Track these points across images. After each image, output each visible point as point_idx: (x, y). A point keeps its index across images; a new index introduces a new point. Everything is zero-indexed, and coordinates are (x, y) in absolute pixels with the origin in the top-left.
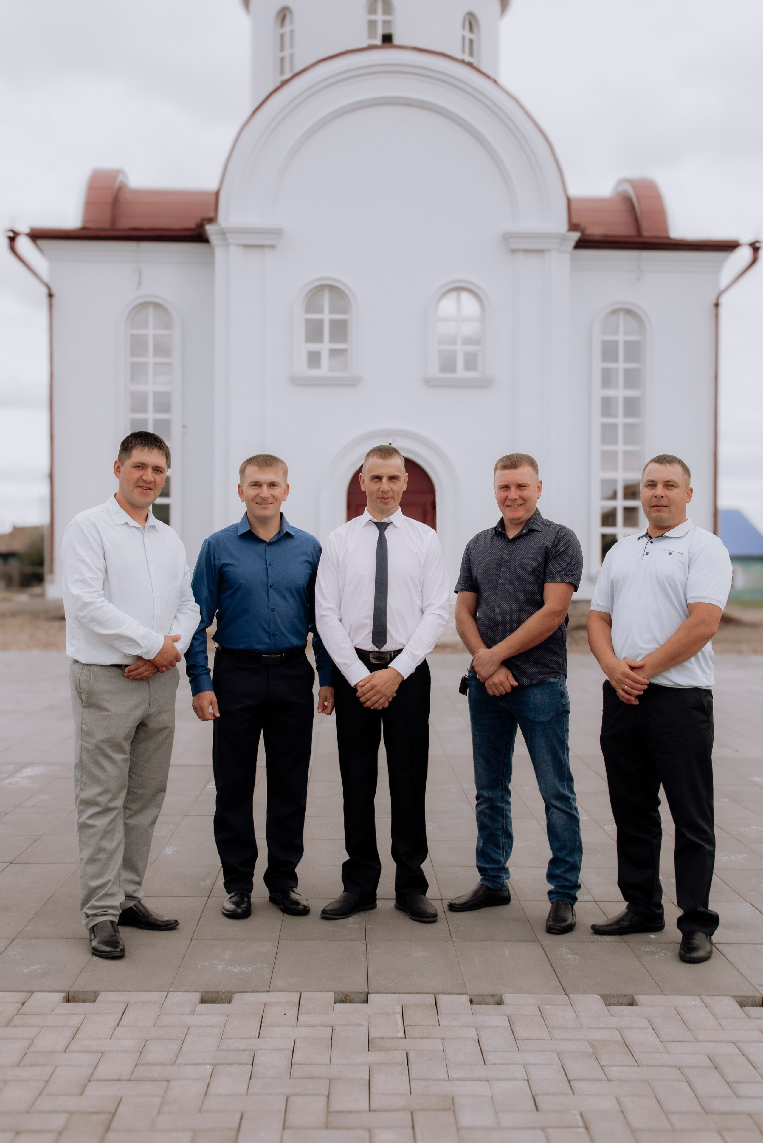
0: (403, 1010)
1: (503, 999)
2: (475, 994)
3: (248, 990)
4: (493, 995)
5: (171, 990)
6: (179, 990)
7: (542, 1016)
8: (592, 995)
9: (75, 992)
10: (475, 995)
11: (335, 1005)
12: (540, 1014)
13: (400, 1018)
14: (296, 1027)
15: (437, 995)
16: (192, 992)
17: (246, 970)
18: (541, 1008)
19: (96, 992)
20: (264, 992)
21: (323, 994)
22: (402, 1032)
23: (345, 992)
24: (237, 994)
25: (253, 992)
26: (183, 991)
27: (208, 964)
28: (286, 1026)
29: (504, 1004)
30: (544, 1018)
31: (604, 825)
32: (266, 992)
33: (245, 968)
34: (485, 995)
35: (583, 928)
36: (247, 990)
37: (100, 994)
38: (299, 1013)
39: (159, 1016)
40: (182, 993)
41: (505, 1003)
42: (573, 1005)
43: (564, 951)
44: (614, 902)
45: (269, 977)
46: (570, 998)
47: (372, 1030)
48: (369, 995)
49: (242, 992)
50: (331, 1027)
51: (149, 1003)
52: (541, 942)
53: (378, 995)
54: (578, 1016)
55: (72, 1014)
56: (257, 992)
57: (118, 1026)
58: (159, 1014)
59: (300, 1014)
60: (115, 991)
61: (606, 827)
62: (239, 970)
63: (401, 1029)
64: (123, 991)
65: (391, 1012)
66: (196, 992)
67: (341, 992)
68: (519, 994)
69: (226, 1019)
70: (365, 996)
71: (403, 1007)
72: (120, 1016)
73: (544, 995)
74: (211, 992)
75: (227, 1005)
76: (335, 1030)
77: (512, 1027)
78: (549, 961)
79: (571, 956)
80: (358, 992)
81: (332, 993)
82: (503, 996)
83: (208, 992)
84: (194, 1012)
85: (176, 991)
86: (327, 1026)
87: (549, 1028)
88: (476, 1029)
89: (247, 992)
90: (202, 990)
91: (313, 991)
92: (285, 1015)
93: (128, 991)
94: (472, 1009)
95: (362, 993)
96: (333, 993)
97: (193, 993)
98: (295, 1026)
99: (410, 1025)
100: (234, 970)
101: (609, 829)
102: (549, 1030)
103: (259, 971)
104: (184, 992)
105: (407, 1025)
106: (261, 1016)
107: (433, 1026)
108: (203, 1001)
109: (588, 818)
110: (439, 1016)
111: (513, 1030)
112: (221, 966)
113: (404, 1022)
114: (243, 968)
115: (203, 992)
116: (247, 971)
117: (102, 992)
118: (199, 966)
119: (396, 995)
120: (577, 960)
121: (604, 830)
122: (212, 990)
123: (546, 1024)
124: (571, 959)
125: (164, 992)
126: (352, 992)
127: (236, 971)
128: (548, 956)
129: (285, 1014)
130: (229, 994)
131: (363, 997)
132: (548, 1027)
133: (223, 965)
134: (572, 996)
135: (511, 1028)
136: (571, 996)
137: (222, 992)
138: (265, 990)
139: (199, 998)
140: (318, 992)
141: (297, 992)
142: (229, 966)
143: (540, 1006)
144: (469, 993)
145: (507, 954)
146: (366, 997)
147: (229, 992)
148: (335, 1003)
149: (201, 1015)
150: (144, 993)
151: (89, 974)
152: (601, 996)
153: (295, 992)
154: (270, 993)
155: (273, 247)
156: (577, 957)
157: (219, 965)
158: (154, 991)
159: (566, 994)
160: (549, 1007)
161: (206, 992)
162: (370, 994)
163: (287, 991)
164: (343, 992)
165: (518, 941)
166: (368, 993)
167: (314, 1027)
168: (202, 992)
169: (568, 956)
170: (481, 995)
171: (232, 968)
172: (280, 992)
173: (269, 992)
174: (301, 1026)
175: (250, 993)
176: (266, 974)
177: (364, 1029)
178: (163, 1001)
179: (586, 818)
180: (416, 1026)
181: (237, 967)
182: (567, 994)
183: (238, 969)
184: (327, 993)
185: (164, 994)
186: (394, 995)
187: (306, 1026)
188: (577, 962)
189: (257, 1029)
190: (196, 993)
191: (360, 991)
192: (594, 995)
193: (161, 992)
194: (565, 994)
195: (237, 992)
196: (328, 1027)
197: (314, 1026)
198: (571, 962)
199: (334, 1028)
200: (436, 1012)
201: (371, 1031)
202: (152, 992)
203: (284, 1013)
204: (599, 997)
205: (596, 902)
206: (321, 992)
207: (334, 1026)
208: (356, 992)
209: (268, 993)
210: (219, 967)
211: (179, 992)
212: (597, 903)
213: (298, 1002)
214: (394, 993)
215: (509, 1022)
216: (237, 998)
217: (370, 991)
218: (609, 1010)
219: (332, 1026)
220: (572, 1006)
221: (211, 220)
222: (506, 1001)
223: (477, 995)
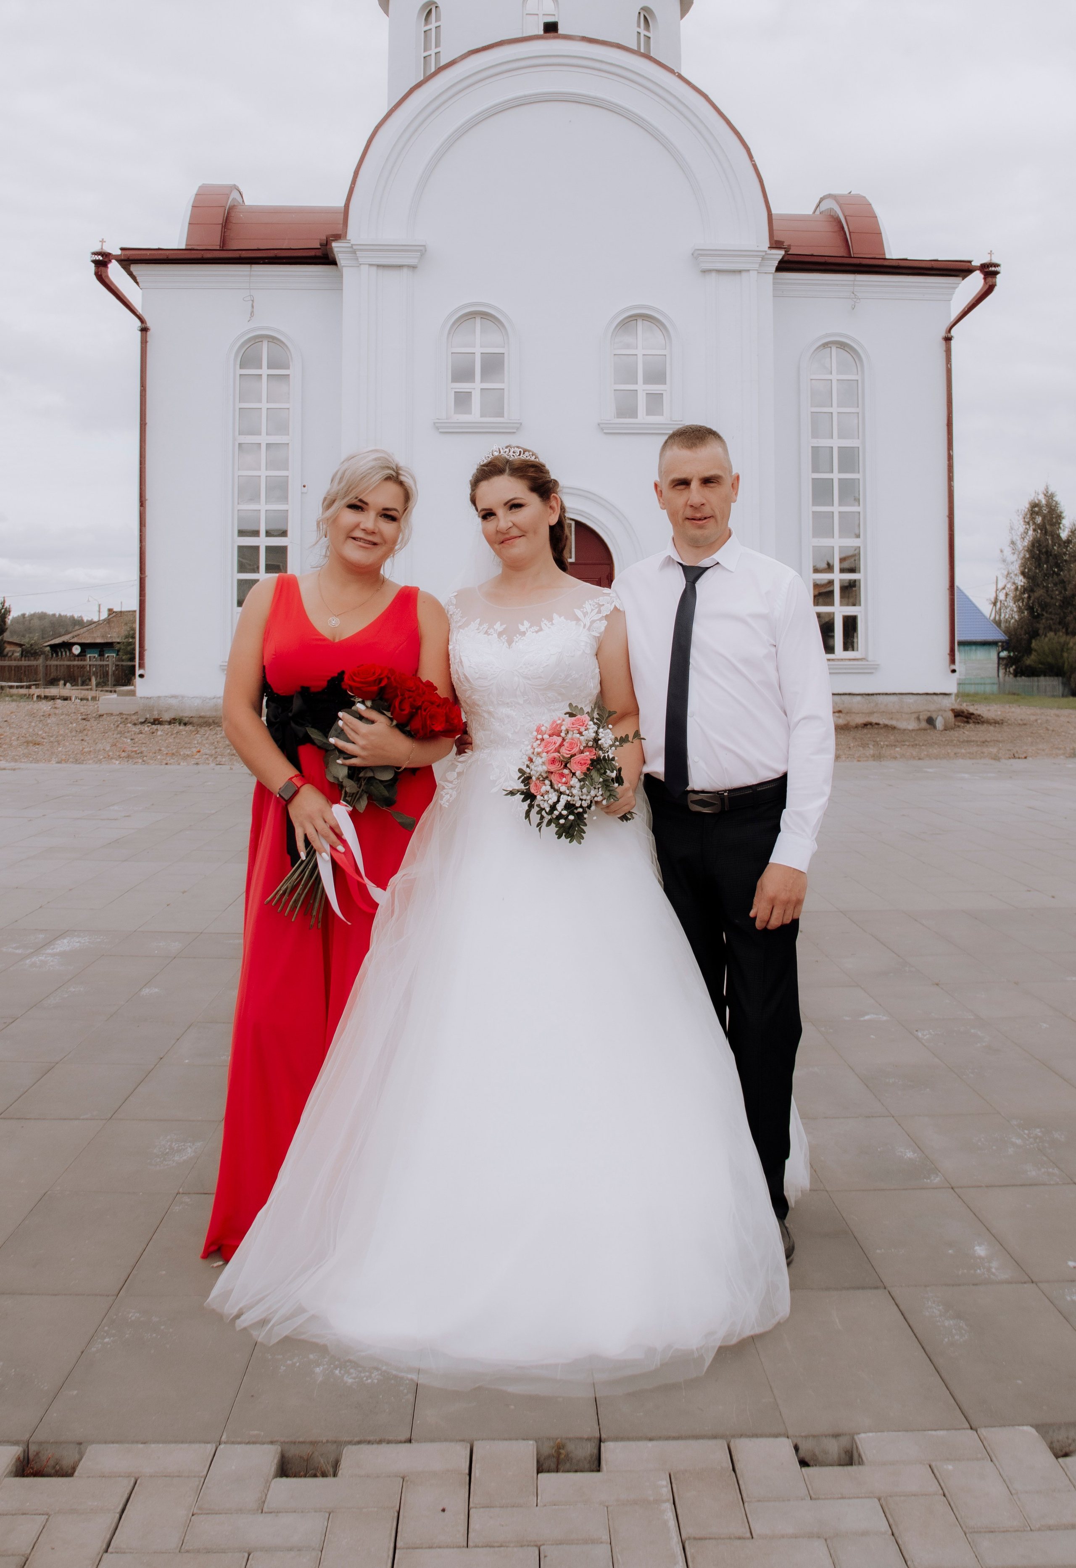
0: (675, 1490)
1: (857, 1447)
2: (803, 1434)
3: (372, 1438)
4: (836, 1436)
5: (224, 1437)
6: (239, 1439)
7: (944, 1495)
8: (1021, 1428)
9: (41, 1443)
10: (802, 1437)
11: (540, 1475)
12: (941, 1492)
13: (672, 1518)
14: (465, 1549)
15: (732, 1441)
16: (264, 1443)
17: (367, 1379)
18: (936, 1471)
19: (80, 1444)
20: (401, 1442)
21: (514, 1442)
22: (681, 1564)
23: (557, 1439)
24: (350, 1447)
25: (380, 1442)
26: (247, 1441)
27: (298, 1364)
28: (447, 1547)
29: (861, 1462)
30: (950, 1499)
31: (917, 1031)
32: (405, 1442)
33: (367, 1374)
34: (822, 1436)
35: (950, 1251)
36: (368, 1438)
37: (88, 1450)
38: (471, 1505)
39: (193, 1515)
40: (243, 1446)
41: (864, 1458)
42: (994, 1459)
43: (935, 1310)
44: (981, 1187)
45: (411, 1397)
46: (982, 1437)
47: (619, 1557)
48: (602, 1444)
49: (359, 1442)
50: (536, 1546)
51: (178, 1476)
52: (889, 1289)
53: (620, 1444)
54: (1013, 1492)
55: (23, 1514)
56: (389, 1442)
57: (106, 1551)
58: (195, 1512)
59: (473, 1508)
60: (117, 1442)
61: (920, 1034)
62: (354, 1378)
63: (679, 1552)
64: (133, 1442)
65: (651, 1498)
66: (272, 1443)
67: (549, 1439)
68: (886, 1433)
69: (326, 1523)
70: (594, 1445)
71: (672, 1477)
72: (118, 1516)
73: (933, 1433)
74: (299, 1442)
75: (329, 1480)
76: (545, 1557)
77: (896, 1534)
78: (916, 1337)
79: (951, 1322)
80: (581, 1439)
81: (531, 1442)
82: (856, 1437)
83: (295, 1443)
84: (264, 1502)
85: (233, 1443)
86: (528, 1546)
87: (967, 1531)
88: (826, 1540)
89: (369, 1442)
90: (282, 1439)
91: (494, 1440)
92: (442, 1513)
93: (142, 1443)
94: (806, 1479)
95: (589, 1439)
96: (535, 1442)
97: (265, 1446)
98: (463, 1547)
99: (695, 1539)
100: (345, 1378)
101: (925, 1038)
102: (967, 1535)
103: (393, 1382)
104: (248, 1443)
105: (689, 1538)
106: (396, 1514)
107: (739, 1538)
108: (285, 1470)
109: (888, 1018)
110: (746, 1505)
111: (900, 1542)
112: (321, 1368)
113: (681, 1526)
114: (363, 1375)
115: (284, 1442)
116: (369, 1381)
117: (92, 1442)
118: (283, 1368)
119: (654, 1443)
120: (963, 1332)
121: (917, 1038)
122: (301, 1439)
123: (959, 1519)
124: (954, 1331)
125: (209, 1445)
126: (570, 1439)
127: (349, 1380)
128: (911, 1323)
129: (443, 1510)
130: (335, 1445)
131: (589, 1449)
132: (964, 1529)
133: (326, 1366)
134: (985, 1434)
135: (893, 1534)
136: (983, 1432)
137: (322, 1442)
138: (403, 1438)
139: (276, 1461)
140: (505, 1442)
141: (463, 1441)
142: (336, 1369)
143: (933, 1464)
144: (790, 1433)
145: (837, 1321)
146: (597, 1447)
147: (335, 1442)
148: (539, 1471)
149: (276, 1512)
150: (172, 1446)
151: (75, 1392)
152: (1037, 1427)
153: (461, 1441)
154: (413, 1446)
155: (414, 267)
156: (962, 1324)
157: (318, 1365)
158: (190, 1442)
159: (971, 1429)
160: (950, 1467)
161: (291, 1442)
162: (604, 1442)
163: (446, 1440)
164: (553, 1439)
165: (848, 1289)
166: (600, 1441)
167: (502, 1548)
168: (282, 1443)
169: (947, 1323)
170: (814, 1436)
171: (342, 1372)
172: (432, 1440)
173: (410, 1441)
174: (476, 1546)
175: (375, 1446)
176: (405, 1391)
177: (603, 1551)
178: (205, 1473)
179: (885, 1018)
180: (706, 1539)
181: (352, 1371)
182: (973, 1426)
183: (354, 1375)
184: (522, 1444)
185: (210, 1448)
186: (650, 1444)
187: (486, 1547)
188: (966, 1337)
189: (388, 1556)
190: (270, 1446)
191: (586, 1436)
192: (1026, 1428)
193: (203, 1445)
194: (967, 1426)
195: (350, 1443)
196: (530, 1548)
197: (501, 1546)
198: (957, 1337)
199: (542, 1548)
200: (738, 1491)
201: (618, 1560)
202: (186, 1445)
203: (441, 1508)
204: (1033, 1431)
205: (952, 1188)
206: (510, 1439)
207: (543, 1545)
208: (577, 1438)
209: (408, 1445)
210: (318, 1370)
211: (240, 1443)
212: (956, 1190)
213: (467, 1471)
214: (651, 1439)
215: (885, 1516)
216: (350, 1457)
217: (603, 1436)
218: (1066, 1470)
219: (539, 1543)
220: (991, 1461)
221: (337, 237)
222: (865, 1453)
223: (806, 1437)
